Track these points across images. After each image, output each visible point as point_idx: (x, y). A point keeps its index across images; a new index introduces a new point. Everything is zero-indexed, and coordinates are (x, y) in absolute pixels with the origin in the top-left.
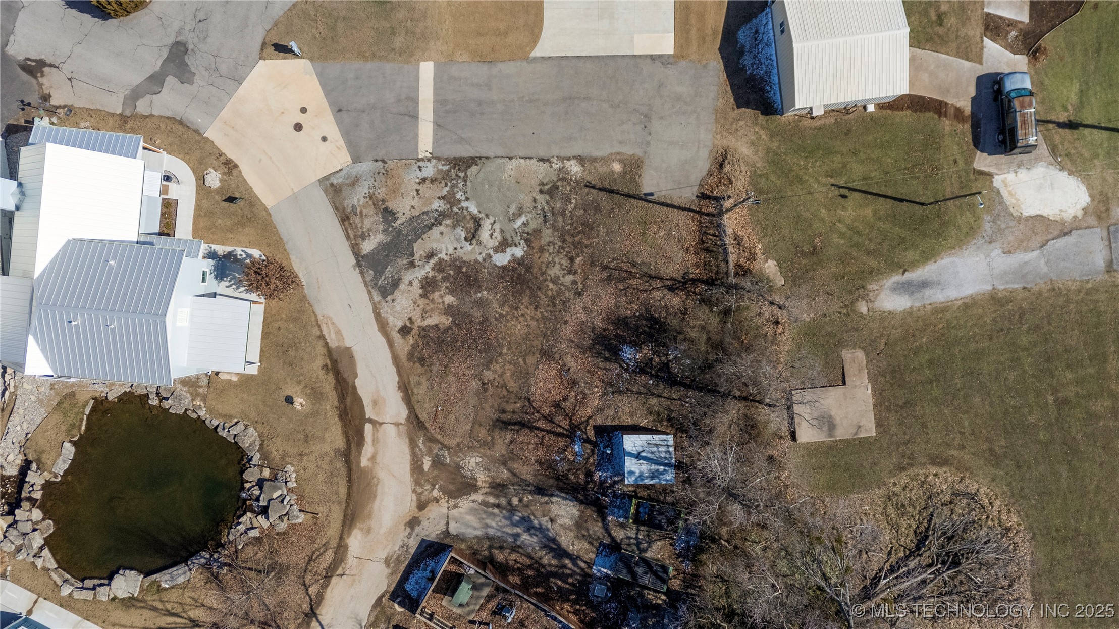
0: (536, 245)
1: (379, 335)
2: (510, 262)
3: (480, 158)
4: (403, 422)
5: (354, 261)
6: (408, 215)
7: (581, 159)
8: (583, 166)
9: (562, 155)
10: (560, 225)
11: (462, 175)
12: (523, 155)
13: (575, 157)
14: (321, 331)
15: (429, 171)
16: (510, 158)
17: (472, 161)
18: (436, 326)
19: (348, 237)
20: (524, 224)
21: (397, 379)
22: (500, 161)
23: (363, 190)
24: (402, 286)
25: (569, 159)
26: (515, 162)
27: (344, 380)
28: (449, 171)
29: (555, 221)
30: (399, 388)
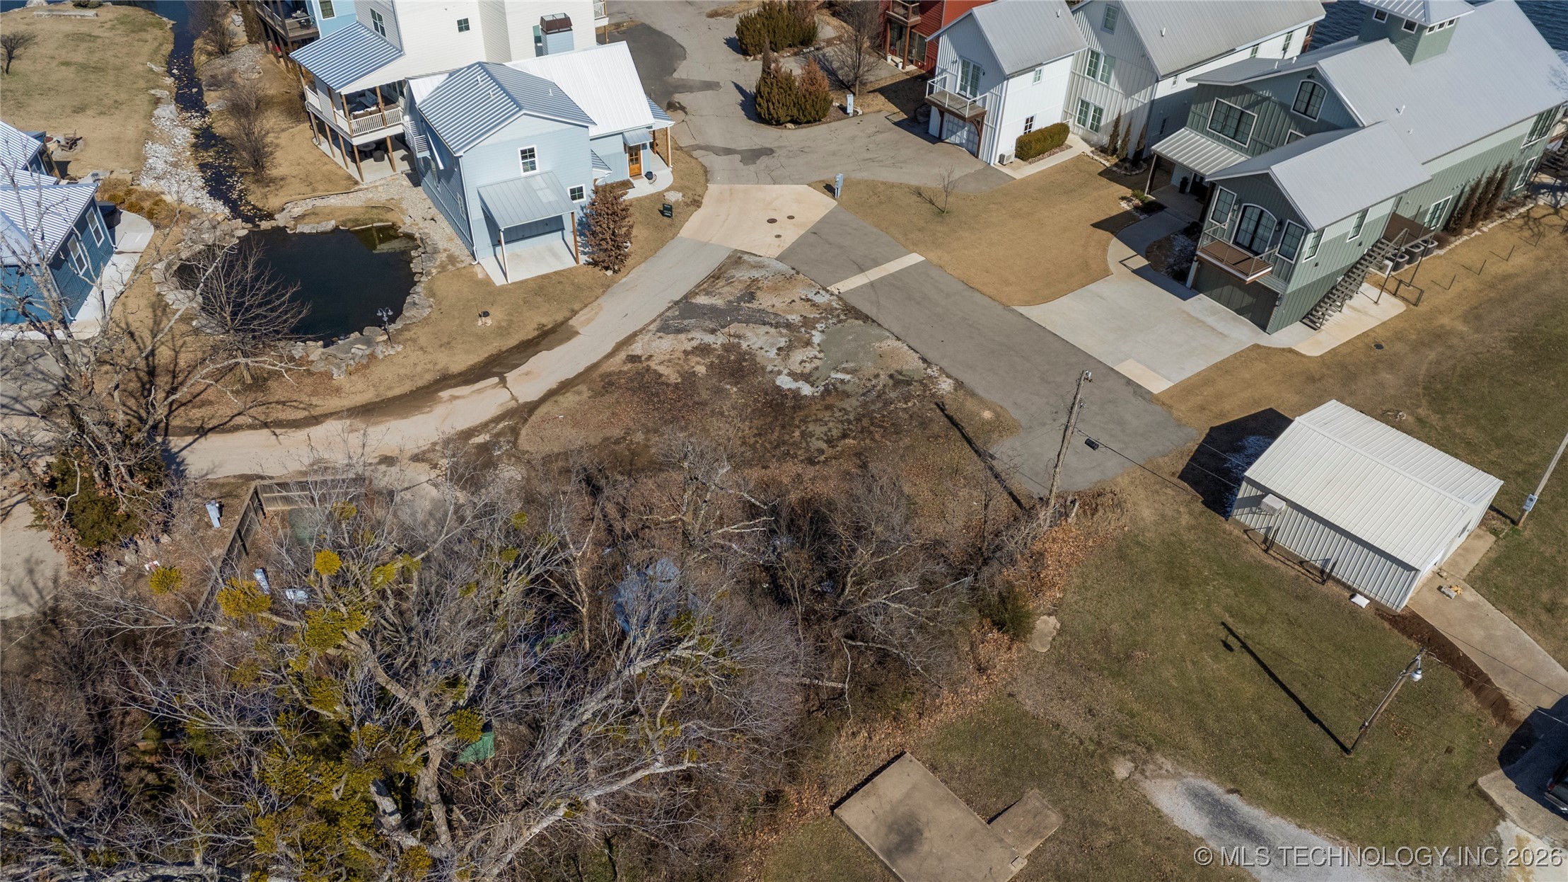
0: (829, 400)
1: (613, 345)
2: (789, 390)
3: (874, 321)
4: (521, 401)
5: (678, 299)
6: (760, 307)
7: (959, 385)
8: (955, 390)
9: (947, 370)
10: (873, 408)
11: (842, 317)
12: (911, 344)
13: (956, 380)
14: (581, 309)
15: (822, 299)
16: (898, 339)
17: (866, 318)
18: (661, 376)
19: (698, 286)
20: (842, 381)
21: (571, 376)
22: (888, 334)
23: (756, 274)
24: (682, 336)
25: (948, 376)
26: (899, 344)
27: (538, 344)
28: (836, 309)
29: (873, 402)
30: (562, 383)
